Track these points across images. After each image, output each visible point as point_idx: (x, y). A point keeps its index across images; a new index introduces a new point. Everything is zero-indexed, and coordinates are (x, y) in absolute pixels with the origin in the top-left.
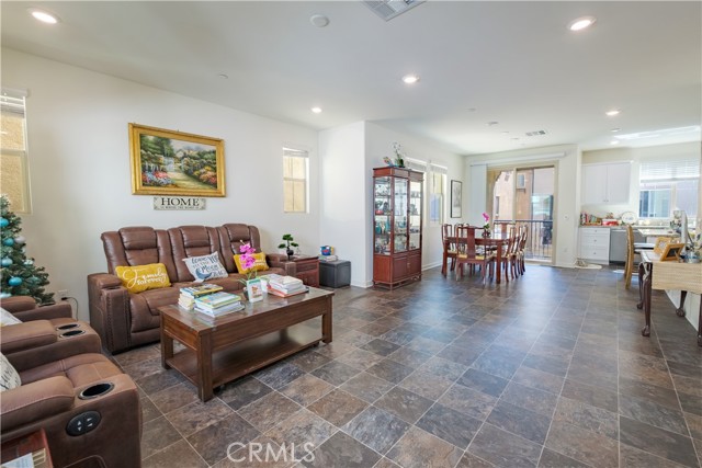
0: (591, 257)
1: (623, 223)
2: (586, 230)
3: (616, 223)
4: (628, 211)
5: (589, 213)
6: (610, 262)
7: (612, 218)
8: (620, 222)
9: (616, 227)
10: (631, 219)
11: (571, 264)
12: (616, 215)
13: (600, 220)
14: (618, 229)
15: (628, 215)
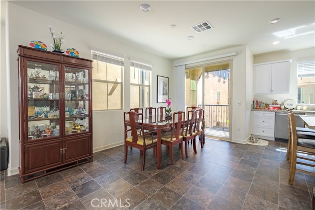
0: (261, 134)
1: (285, 108)
2: (257, 113)
3: (280, 108)
4: (289, 99)
5: (259, 100)
6: (275, 138)
7: (276, 104)
8: (283, 107)
9: (279, 111)
10: (291, 105)
11: (244, 141)
12: (279, 102)
13: (267, 106)
14: (282, 113)
15: (289, 102)
